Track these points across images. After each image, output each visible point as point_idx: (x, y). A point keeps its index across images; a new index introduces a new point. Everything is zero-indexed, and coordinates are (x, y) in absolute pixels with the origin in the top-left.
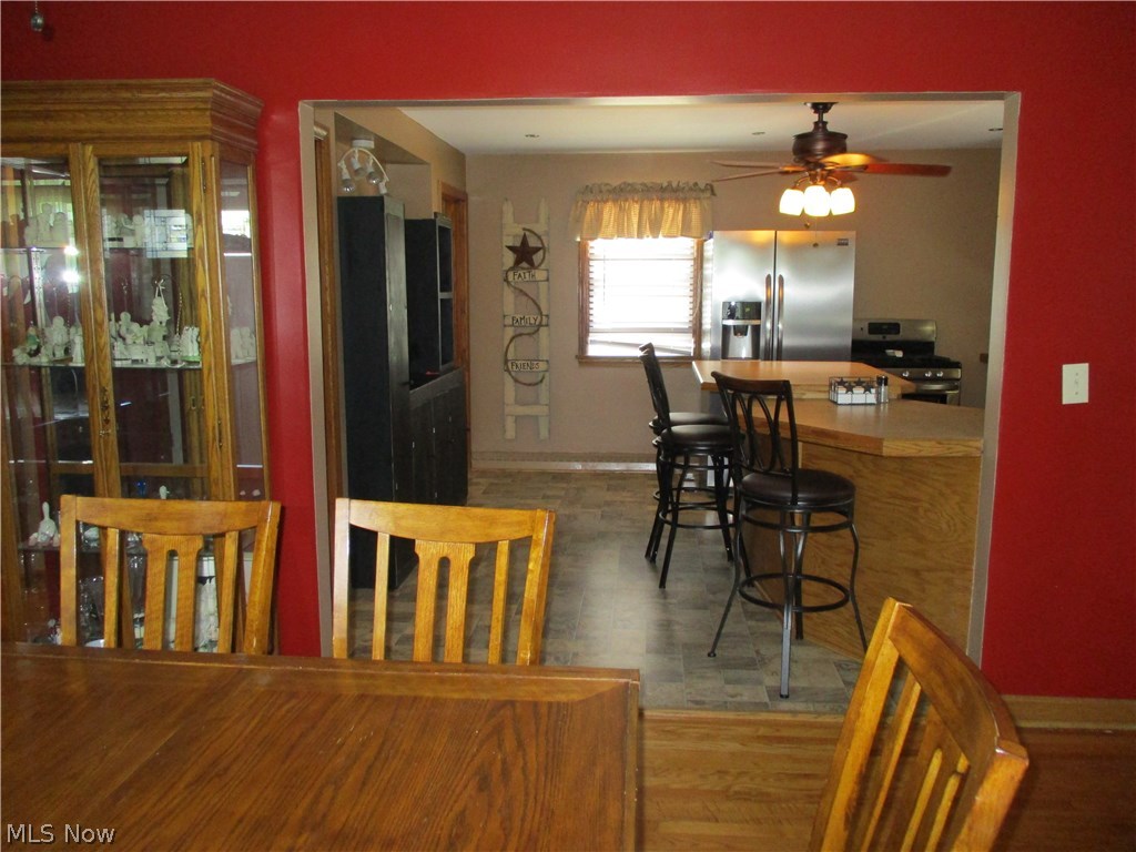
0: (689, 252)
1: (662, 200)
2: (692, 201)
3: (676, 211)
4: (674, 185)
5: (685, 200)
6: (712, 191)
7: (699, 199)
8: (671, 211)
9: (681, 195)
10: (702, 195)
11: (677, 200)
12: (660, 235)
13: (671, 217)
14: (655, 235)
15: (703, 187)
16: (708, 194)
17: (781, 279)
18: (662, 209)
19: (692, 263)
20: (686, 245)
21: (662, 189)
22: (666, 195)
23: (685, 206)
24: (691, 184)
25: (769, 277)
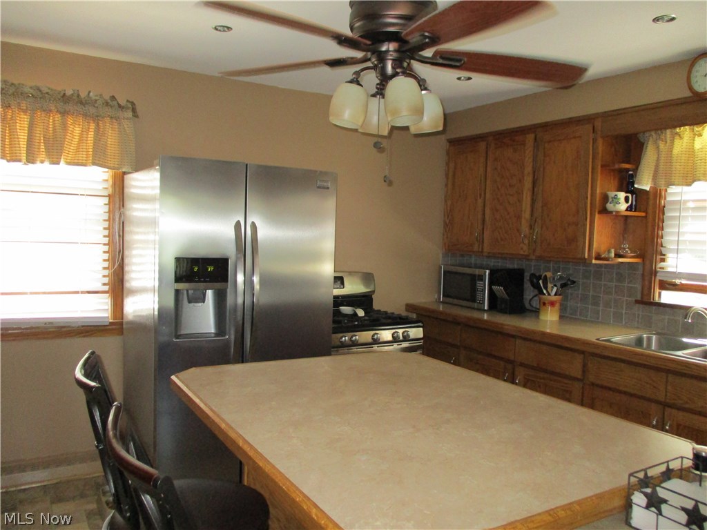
0: (101, 186)
1: (64, 113)
2: (107, 120)
3: (84, 132)
4: (83, 95)
5: (96, 118)
6: (134, 110)
7: (117, 118)
8: (77, 130)
9: (92, 110)
10: (120, 114)
11: (85, 115)
12: (62, 162)
13: (77, 138)
14: (56, 162)
15: (123, 103)
16: (129, 114)
17: (254, 226)
18: (65, 126)
19: (106, 200)
20: (97, 177)
21: (65, 98)
22: (69, 107)
23: (98, 125)
24: (107, 97)
25: (238, 224)
